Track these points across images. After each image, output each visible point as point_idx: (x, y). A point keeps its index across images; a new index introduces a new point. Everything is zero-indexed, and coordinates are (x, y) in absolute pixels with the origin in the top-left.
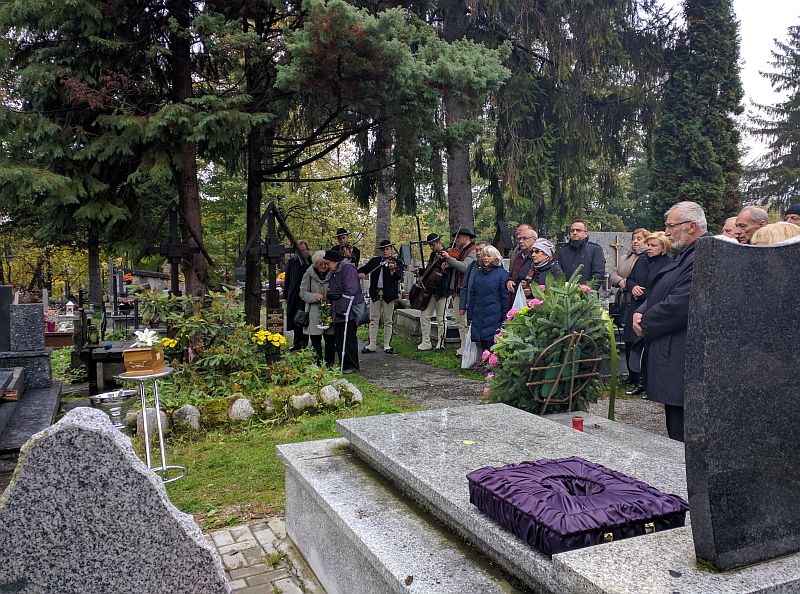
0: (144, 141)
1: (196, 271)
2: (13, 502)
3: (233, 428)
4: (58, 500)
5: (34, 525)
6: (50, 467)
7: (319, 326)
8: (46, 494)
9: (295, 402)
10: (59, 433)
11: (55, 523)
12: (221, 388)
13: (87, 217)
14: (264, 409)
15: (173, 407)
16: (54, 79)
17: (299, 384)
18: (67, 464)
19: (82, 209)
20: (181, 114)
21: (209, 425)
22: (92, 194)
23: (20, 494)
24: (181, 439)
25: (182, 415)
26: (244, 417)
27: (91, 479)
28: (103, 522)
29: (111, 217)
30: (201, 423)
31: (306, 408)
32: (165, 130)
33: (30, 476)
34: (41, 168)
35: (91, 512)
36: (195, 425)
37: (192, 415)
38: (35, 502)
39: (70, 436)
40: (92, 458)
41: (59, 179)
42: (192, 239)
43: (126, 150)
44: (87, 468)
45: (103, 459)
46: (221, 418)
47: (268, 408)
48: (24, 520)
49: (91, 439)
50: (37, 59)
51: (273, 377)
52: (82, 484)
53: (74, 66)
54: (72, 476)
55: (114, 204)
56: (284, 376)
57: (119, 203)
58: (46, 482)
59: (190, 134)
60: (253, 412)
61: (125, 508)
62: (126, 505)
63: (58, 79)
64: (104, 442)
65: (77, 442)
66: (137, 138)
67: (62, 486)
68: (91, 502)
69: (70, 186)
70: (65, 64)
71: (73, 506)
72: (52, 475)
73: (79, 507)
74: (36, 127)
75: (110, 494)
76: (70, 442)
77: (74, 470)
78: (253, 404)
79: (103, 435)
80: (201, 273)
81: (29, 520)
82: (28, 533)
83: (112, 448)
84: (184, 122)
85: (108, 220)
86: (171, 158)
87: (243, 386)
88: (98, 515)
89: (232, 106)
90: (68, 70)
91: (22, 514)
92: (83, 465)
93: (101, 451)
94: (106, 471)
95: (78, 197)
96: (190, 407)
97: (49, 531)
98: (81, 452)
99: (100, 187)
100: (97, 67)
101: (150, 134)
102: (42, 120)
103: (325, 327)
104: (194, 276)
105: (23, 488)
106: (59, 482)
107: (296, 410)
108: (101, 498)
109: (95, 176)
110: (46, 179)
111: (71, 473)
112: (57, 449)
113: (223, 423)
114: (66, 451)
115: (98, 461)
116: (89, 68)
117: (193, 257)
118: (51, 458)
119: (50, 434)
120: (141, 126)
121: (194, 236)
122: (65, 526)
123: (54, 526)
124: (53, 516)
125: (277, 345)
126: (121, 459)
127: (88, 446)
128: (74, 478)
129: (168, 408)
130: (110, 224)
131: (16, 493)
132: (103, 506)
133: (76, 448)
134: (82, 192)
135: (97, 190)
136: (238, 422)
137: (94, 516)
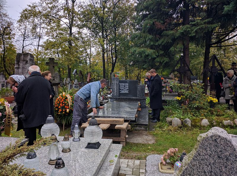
0: (176, 38)
1: (187, 77)
2: (195, 158)
3: (202, 128)
4: (210, 161)
5: (201, 168)
6: (208, 148)
7: (230, 96)
8: (206, 158)
9: (224, 123)
10: (212, 136)
11: (209, 169)
12: (197, 114)
13: (158, 61)
14: (213, 123)
15: (183, 119)
16: (152, 23)
17: (224, 116)
18: (214, 148)
19: (157, 59)
20: (188, 28)
21: (194, 126)
22: (159, 54)
23: (198, 156)
24: (186, 129)
25: (186, 121)
26: (206, 125)
27: (222, 156)
28: (226, 173)
29: (164, 61)
30: (192, 125)
31: (229, 126)
32: (182, 33)
33: (201, 150)
34: (147, 48)
35: (222, 168)
36: (190, 125)
37: (189, 122)
38: (202, 160)
39: (216, 138)
40: (223, 148)
41: (152, 51)
42: (187, 67)
43: (170, 41)
44: (221, 151)
45: (227, 149)
46: (198, 124)
47: (214, 123)
48: (198, 165)
49: (223, 141)
50: (148, 18)
51: (214, 113)
52: (219, 157)
53: (157, 18)
54: (216, 153)
55: (165, 57)
56: (218, 113)
57: (166, 57)
58: (206, 153)
59: (190, 34)
60: (209, 124)
61: (234, 170)
62: (235, 169)
63: (153, 23)
64: (228, 142)
65: (218, 141)
66: (173, 37)
67: (212, 156)
68: (222, 164)
69: (154, 52)
70: (155, 18)
71: (215, 164)
72: (209, 151)
73: (217, 165)
74: (147, 37)
75: (229, 163)
76: (215, 140)
77: (216, 151)
78: (209, 121)
79: (228, 140)
80: (189, 77)
81: (200, 166)
82: (199, 170)
83: (231, 146)
84: (189, 30)
85: (163, 62)
86: (183, 42)
87: (205, 115)
88: (224, 170)
89: (205, 23)
90: (156, 20)
91: (198, 163)
92: (220, 150)
93: (227, 146)
94: (228, 154)
95: (156, 55)
96: (188, 119)
97: (206, 172)
98: (219, 145)
99: (162, 52)
100: (163, 18)
101: (178, 35)
102: (148, 35)
103: (232, 96)
104: (186, 78)
105: (198, 154)
106: (211, 154)
107: (225, 125)
108: (226, 164)
109: (160, 49)
110: (149, 51)
111: (215, 152)
112: (211, 142)
113: (199, 126)
114: (214, 143)
115: (225, 150)
116: (161, 18)
117: (186, 72)
118: (209, 145)
119: (208, 136)
120: (175, 33)
121: (187, 66)
122: (212, 171)
123: (208, 170)
124: (208, 166)
125: (215, 102)
126: (234, 150)
127: (222, 143)
128: (216, 154)
129: (181, 119)
130: (164, 63)
131: (196, 155)
132: (226, 167)
133: (217, 143)
134: (157, 54)
135: (161, 53)
136: (204, 126)
137: (223, 170)
